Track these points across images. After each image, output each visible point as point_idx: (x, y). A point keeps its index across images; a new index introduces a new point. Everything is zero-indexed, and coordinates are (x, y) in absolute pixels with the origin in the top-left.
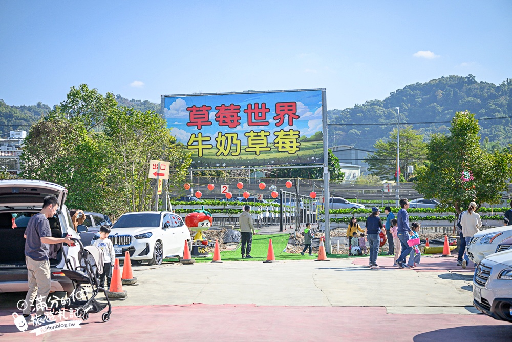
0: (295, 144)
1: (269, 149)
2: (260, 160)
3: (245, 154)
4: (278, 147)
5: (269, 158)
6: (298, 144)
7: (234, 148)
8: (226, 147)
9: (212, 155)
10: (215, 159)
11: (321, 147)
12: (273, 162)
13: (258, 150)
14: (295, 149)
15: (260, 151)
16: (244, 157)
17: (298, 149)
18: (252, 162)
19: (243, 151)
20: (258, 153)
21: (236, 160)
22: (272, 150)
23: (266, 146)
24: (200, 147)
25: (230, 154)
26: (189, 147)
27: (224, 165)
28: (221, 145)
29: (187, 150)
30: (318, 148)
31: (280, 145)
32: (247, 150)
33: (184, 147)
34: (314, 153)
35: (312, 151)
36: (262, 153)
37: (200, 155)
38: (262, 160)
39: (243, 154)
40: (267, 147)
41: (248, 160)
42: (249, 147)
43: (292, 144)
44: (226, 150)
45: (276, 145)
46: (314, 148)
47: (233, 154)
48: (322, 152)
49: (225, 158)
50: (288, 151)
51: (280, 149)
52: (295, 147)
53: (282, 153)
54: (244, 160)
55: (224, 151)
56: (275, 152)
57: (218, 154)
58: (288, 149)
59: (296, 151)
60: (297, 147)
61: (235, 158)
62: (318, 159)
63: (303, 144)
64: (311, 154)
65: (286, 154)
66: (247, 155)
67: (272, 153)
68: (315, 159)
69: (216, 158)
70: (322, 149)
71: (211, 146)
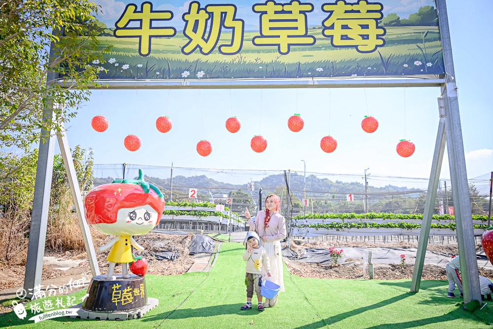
0: (373, 31)
1: (311, 40)
2: (289, 65)
3: (253, 51)
4: (332, 37)
5: (310, 60)
6: (381, 32)
7: (226, 36)
8: (207, 35)
9: (173, 52)
10: (179, 62)
11: (435, 40)
12: (320, 70)
13: (284, 42)
14: (373, 42)
15: (289, 45)
16: (250, 58)
17: (381, 42)
18: (270, 69)
19: (247, 44)
20: (284, 49)
21: (232, 64)
22: (318, 42)
23: (303, 33)
24: (146, 32)
25: (216, 49)
26: (119, 33)
27: (200, 74)
28: (195, 30)
29: (114, 38)
30: (427, 41)
31: (337, 32)
32: (257, 41)
33: (106, 31)
34: (419, 52)
35: (414, 46)
36: (295, 50)
37: (145, 51)
38: (293, 64)
39: (247, 51)
40: (306, 36)
41: (261, 64)
42: (262, 36)
43: (365, 32)
44: (206, 41)
45: (327, 32)
46: (420, 41)
47: (223, 49)
48: (439, 49)
49: (204, 58)
50: (356, 47)
51: (337, 41)
52: (372, 37)
53: (343, 50)
54: (250, 64)
55: (202, 43)
56: (326, 47)
57: (187, 50)
58: (358, 41)
59: (377, 46)
60: (378, 37)
61: (228, 59)
62: (429, 64)
63: (393, 33)
64: (412, 53)
65: (352, 54)
66: (259, 52)
67: (319, 48)
68: (423, 66)
69: (183, 57)
70: (438, 43)
71: (171, 32)
